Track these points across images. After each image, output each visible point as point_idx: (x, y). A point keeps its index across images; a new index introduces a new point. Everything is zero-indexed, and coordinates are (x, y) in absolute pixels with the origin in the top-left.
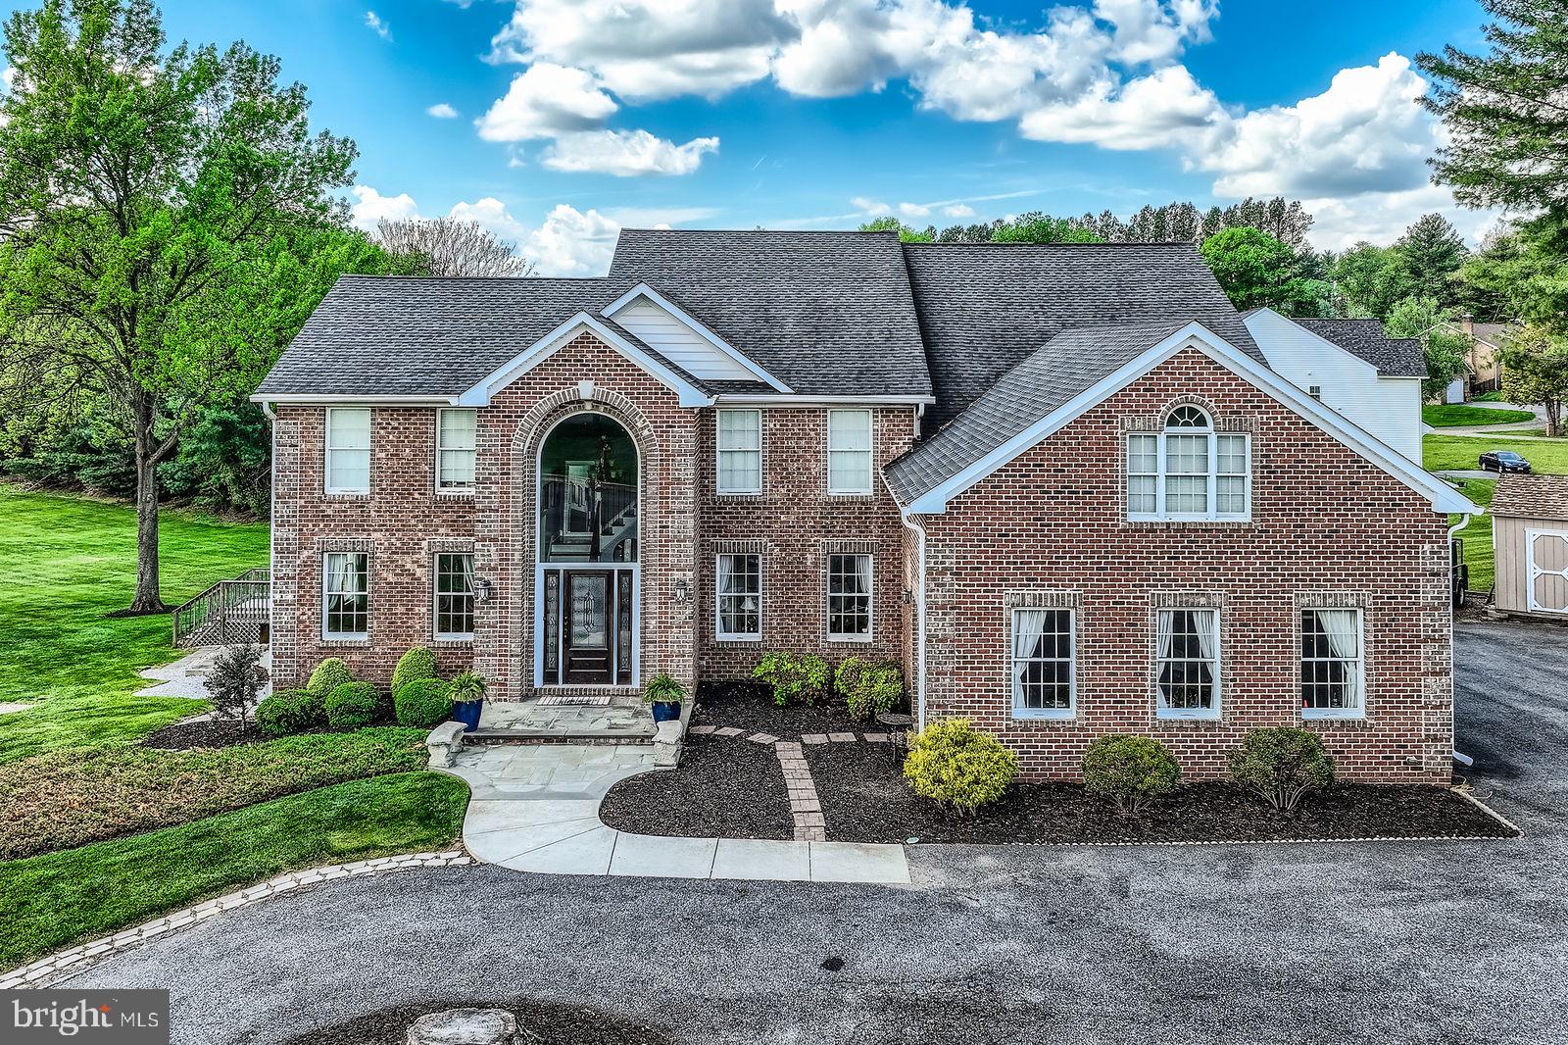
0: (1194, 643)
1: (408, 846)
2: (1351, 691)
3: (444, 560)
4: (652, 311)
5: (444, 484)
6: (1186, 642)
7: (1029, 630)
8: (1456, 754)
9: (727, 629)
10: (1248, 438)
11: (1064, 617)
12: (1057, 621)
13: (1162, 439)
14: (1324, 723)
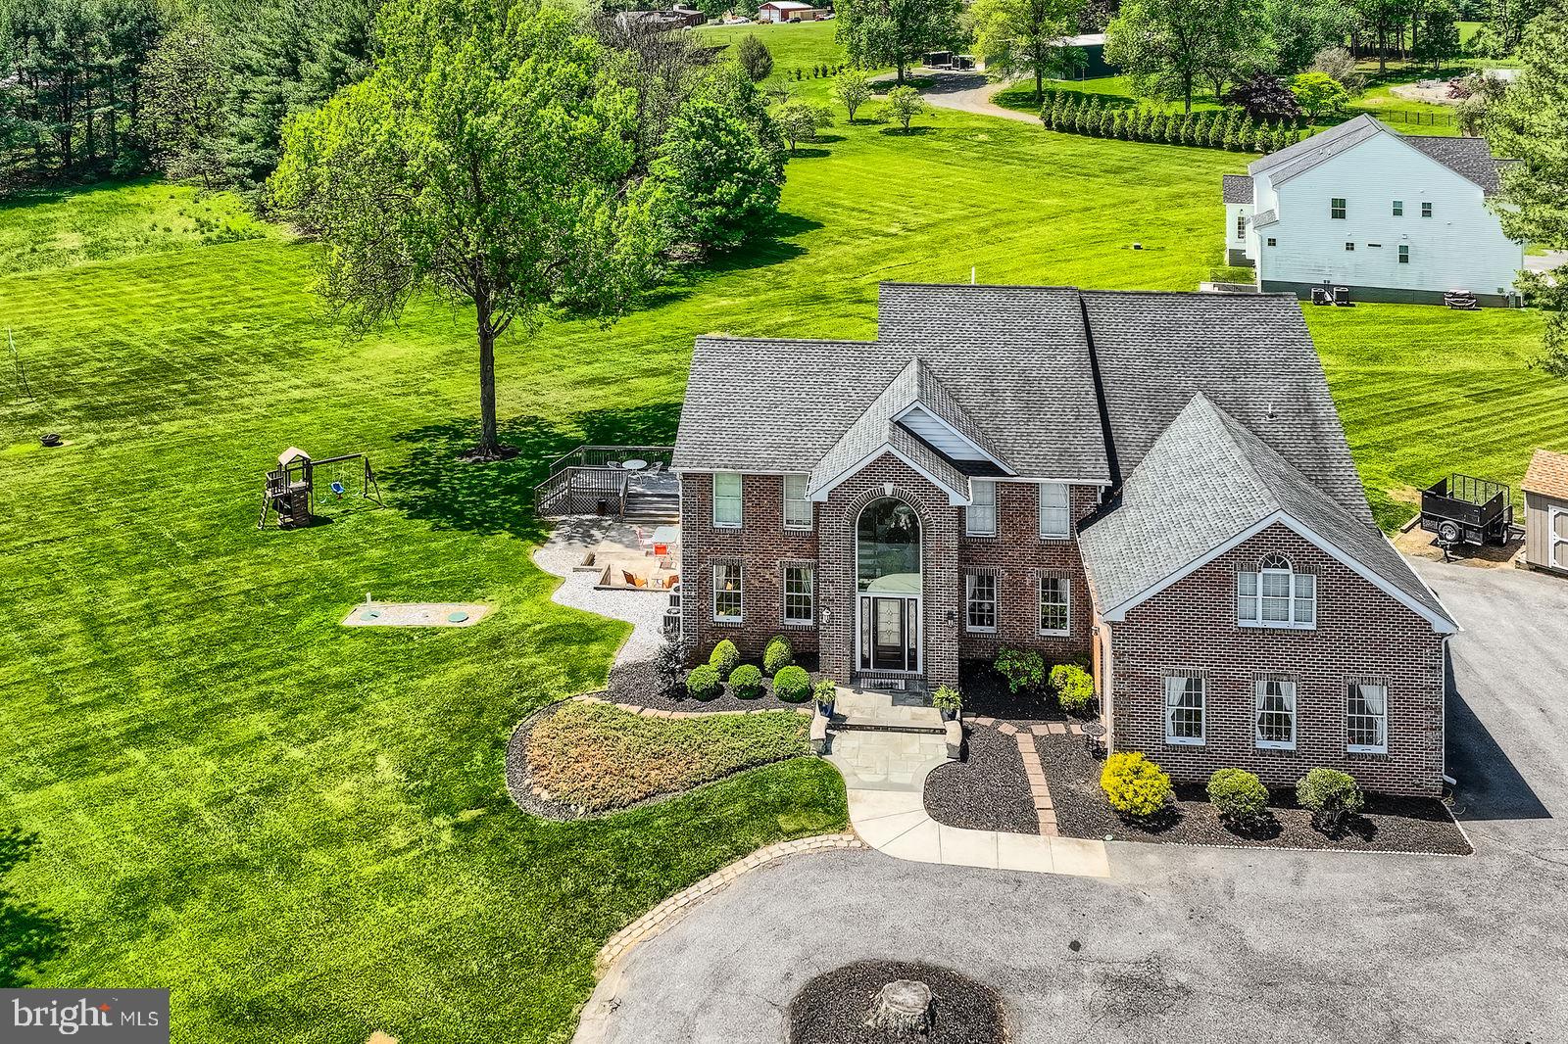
0: (1280, 701)
1: (823, 829)
2: (1379, 735)
3: (789, 571)
4: (925, 419)
5: (788, 522)
6: (1274, 701)
7: (1176, 688)
8: (1447, 778)
9: (973, 623)
10: (1315, 577)
11: (1198, 683)
12: (1193, 684)
13: (1260, 576)
14: (1361, 756)
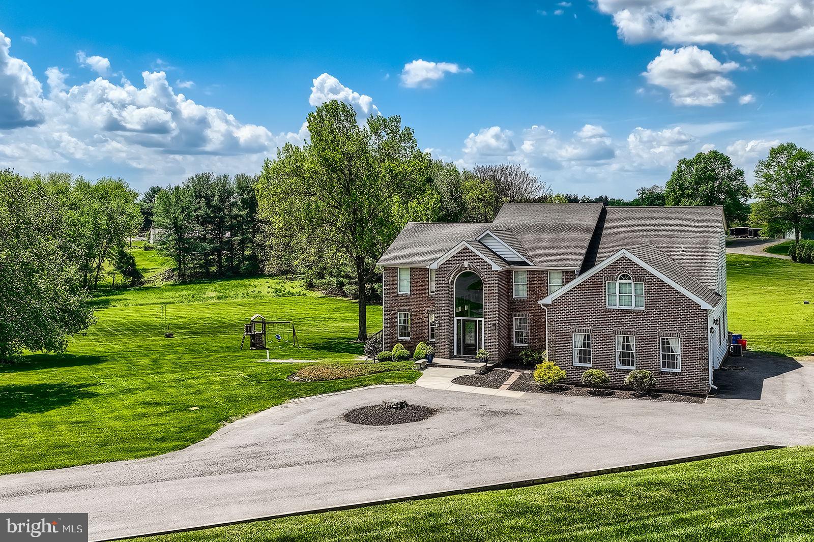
2: (677, 363)
5: (431, 292)
6: (626, 346)
7: (578, 340)
9: (517, 342)
10: (643, 284)
12: (587, 337)
13: (617, 284)
14: (667, 373)
